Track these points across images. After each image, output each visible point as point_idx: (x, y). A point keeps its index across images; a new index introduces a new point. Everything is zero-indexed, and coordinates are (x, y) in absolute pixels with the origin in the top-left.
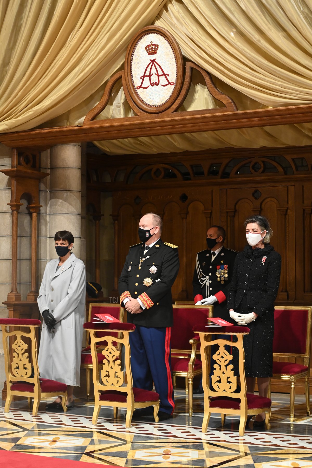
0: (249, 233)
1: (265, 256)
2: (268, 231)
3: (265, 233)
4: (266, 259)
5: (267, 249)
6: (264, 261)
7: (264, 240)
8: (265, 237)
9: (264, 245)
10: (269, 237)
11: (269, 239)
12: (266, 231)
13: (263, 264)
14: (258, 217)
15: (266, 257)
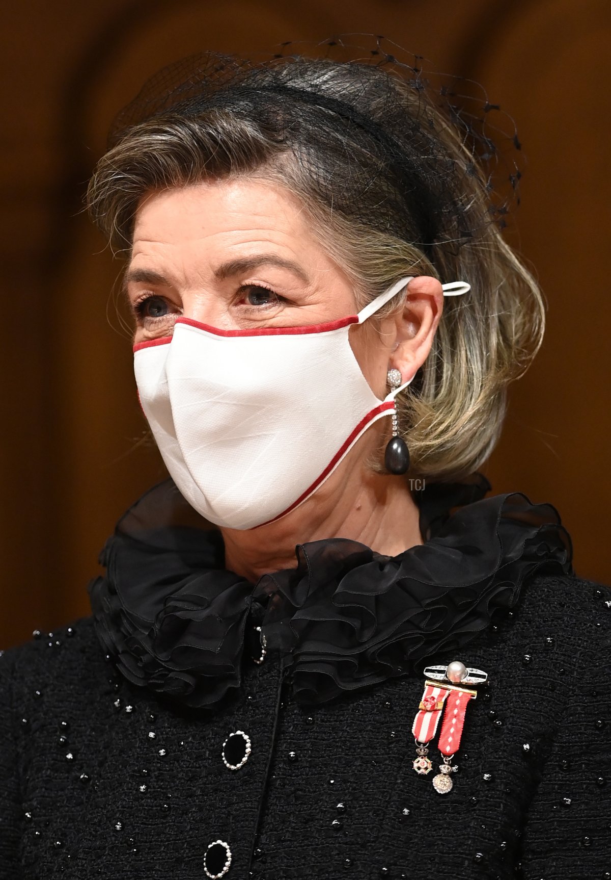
0: (181, 331)
1: (456, 667)
2: (463, 287)
3: (416, 320)
4: (471, 706)
5: (470, 551)
6: (450, 743)
7: (407, 420)
8: (420, 374)
9: (418, 499)
10: (477, 367)
11: (490, 407)
12: (427, 284)
13: (442, 784)
14: (298, 84)
15: (476, 678)
